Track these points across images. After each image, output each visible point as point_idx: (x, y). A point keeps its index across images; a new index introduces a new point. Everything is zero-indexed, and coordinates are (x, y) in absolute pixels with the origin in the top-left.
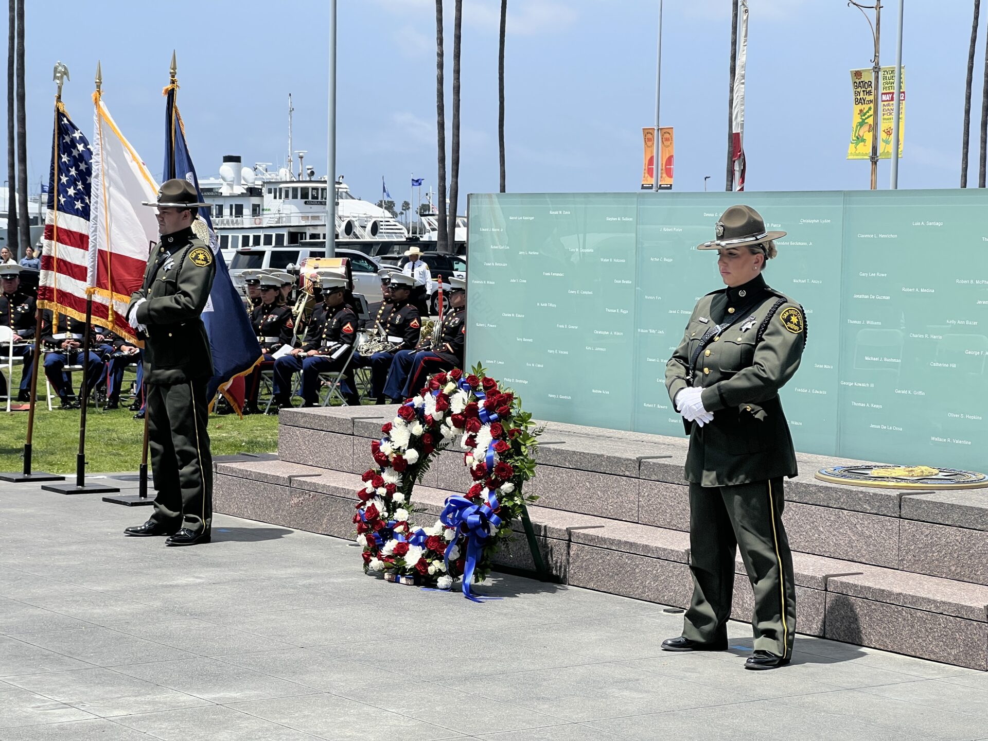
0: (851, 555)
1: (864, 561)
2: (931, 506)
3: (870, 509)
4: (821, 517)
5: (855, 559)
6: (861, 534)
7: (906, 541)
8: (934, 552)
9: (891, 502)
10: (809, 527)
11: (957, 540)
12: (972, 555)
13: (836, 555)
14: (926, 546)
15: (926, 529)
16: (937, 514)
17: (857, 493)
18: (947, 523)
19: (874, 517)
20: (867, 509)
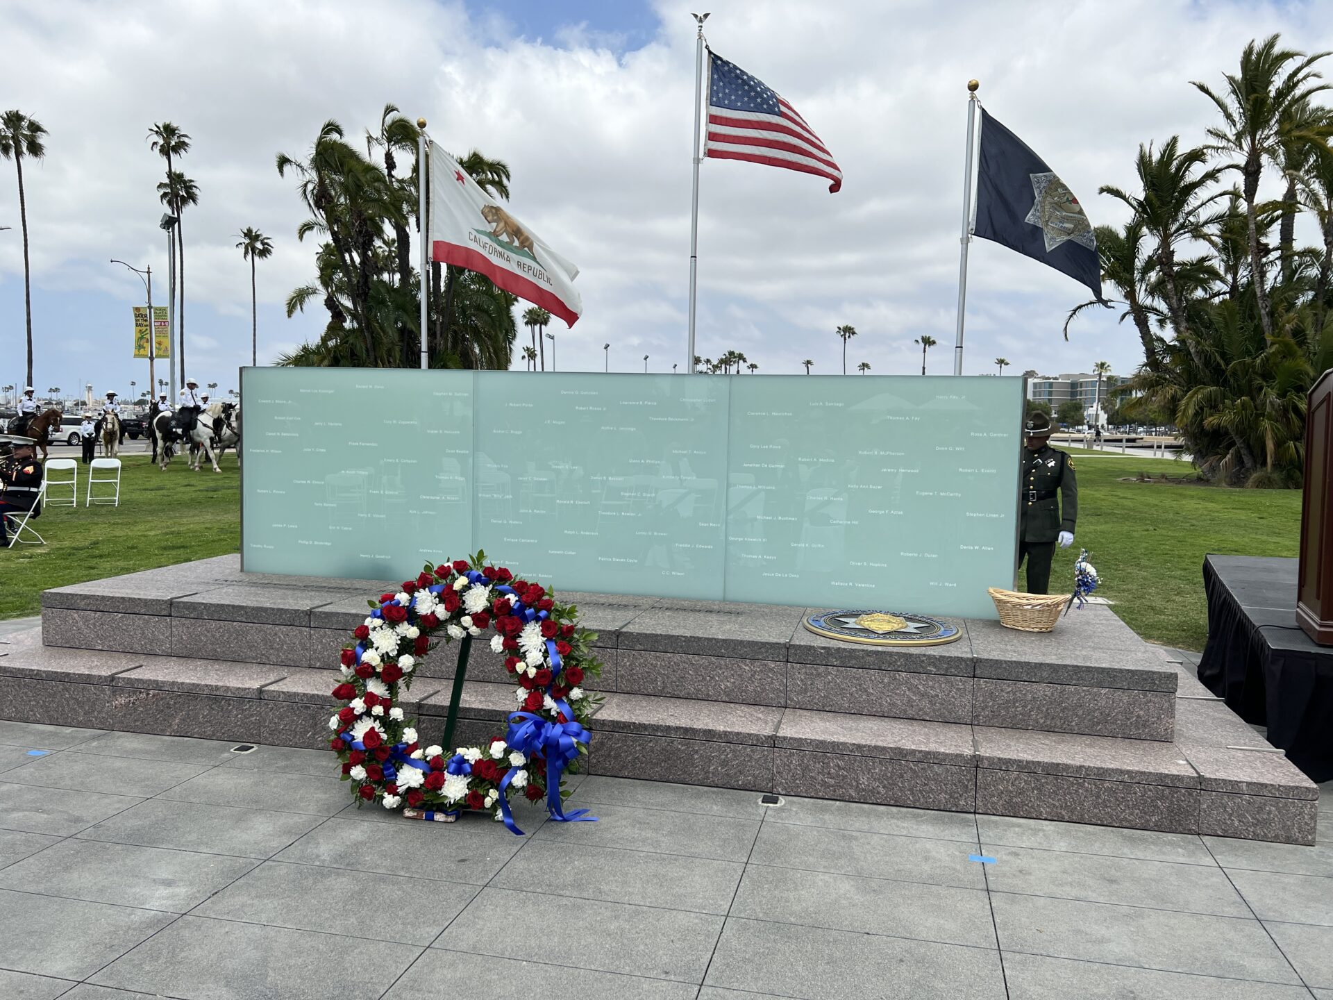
0: (910, 713)
1: (928, 718)
2: (1014, 665)
3: (934, 670)
4: (871, 680)
5: (916, 717)
6: (923, 695)
7: (981, 699)
8: (1017, 707)
9: (963, 663)
10: (854, 689)
11: (1046, 696)
12: (1065, 708)
13: (892, 715)
14: (1008, 702)
15: (1008, 687)
16: (1021, 673)
17: (918, 656)
18: (1034, 680)
19: (942, 679)
20: (931, 671)
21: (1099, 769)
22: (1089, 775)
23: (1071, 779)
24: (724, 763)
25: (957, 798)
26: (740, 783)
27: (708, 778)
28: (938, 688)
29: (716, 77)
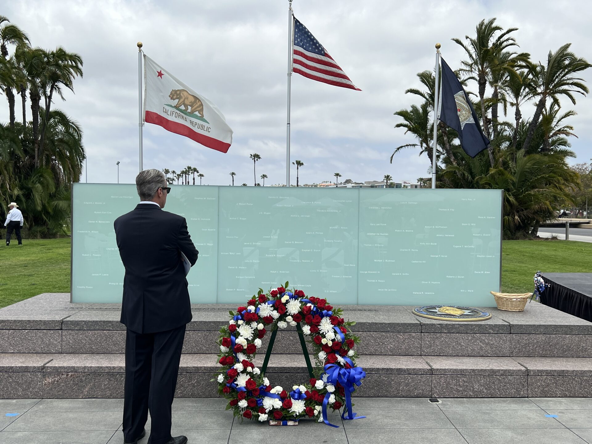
0: (482, 353)
1: (490, 355)
2: (528, 326)
3: (492, 331)
4: (462, 339)
5: (484, 355)
6: (487, 344)
7: (514, 344)
8: (530, 347)
9: (505, 327)
10: (454, 344)
11: (543, 340)
12: (551, 345)
13: (473, 355)
14: (526, 344)
15: (525, 337)
16: (531, 330)
17: (485, 325)
18: (537, 333)
19: (496, 335)
20: (490, 332)
21: (581, 371)
22: (577, 374)
23: (569, 377)
24: (407, 385)
25: (520, 391)
26: (415, 394)
27: (399, 393)
28: (493, 340)
29: (297, 30)
